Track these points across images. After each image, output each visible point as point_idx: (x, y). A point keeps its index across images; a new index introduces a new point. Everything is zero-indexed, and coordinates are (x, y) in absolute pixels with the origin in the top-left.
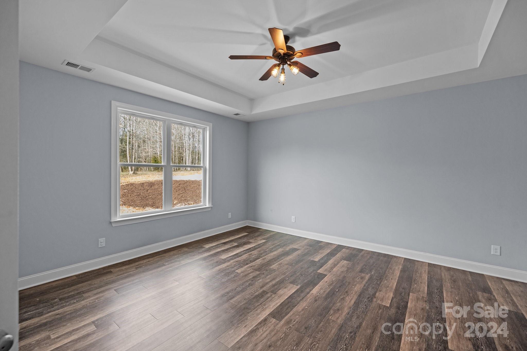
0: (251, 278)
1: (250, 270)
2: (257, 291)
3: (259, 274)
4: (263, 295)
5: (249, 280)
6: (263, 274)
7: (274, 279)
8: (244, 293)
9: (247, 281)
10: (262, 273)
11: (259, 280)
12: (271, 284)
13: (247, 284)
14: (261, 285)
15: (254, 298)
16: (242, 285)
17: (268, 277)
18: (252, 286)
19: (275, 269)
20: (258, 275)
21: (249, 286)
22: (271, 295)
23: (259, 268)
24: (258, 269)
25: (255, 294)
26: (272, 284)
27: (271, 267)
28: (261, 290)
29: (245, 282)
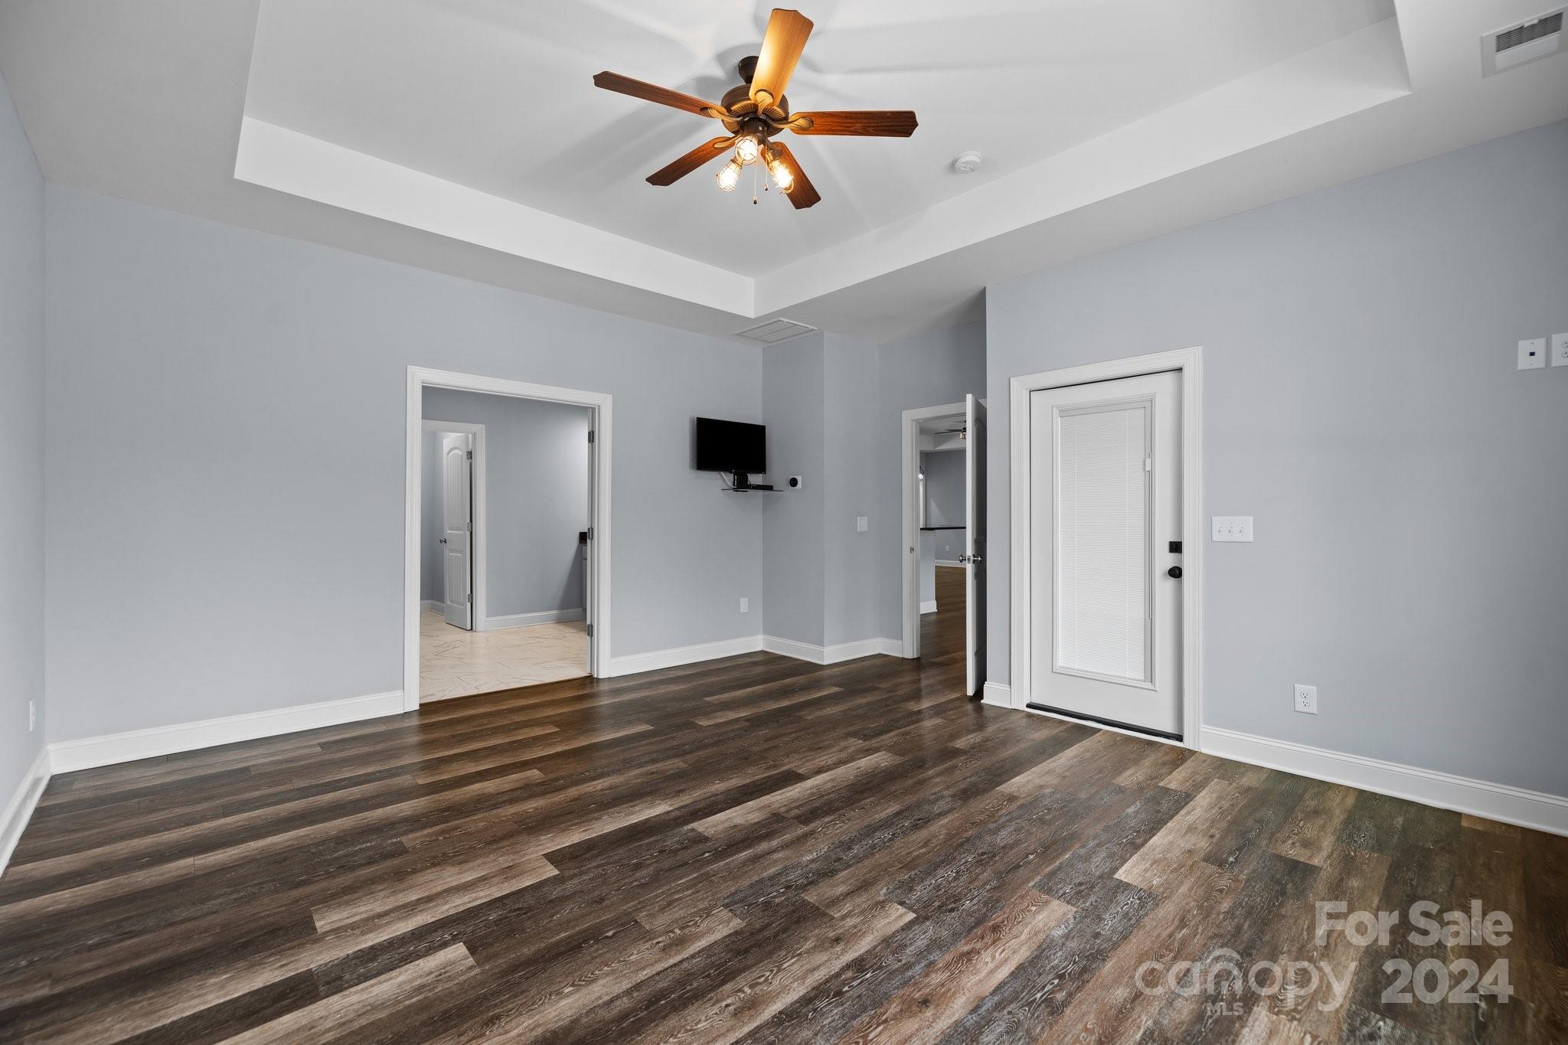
0: (841, 871)
1: (843, 918)
2: (825, 826)
3: (806, 885)
4: (811, 813)
5: (851, 866)
6: (788, 887)
7: (756, 859)
8: (867, 822)
9: (859, 860)
10: (791, 893)
11: (813, 861)
12: (775, 843)
13: (856, 849)
14: (811, 842)
15: (838, 809)
16: (873, 847)
17: (772, 871)
18: (842, 839)
19: (726, 911)
20: (810, 883)
21: (852, 841)
22: (787, 811)
23: (798, 922)
24: (805, 919)
25: (832, 817)
26: (770, 840)
27: (736, 923)
28: (812, 826)
29: (866, 857)
